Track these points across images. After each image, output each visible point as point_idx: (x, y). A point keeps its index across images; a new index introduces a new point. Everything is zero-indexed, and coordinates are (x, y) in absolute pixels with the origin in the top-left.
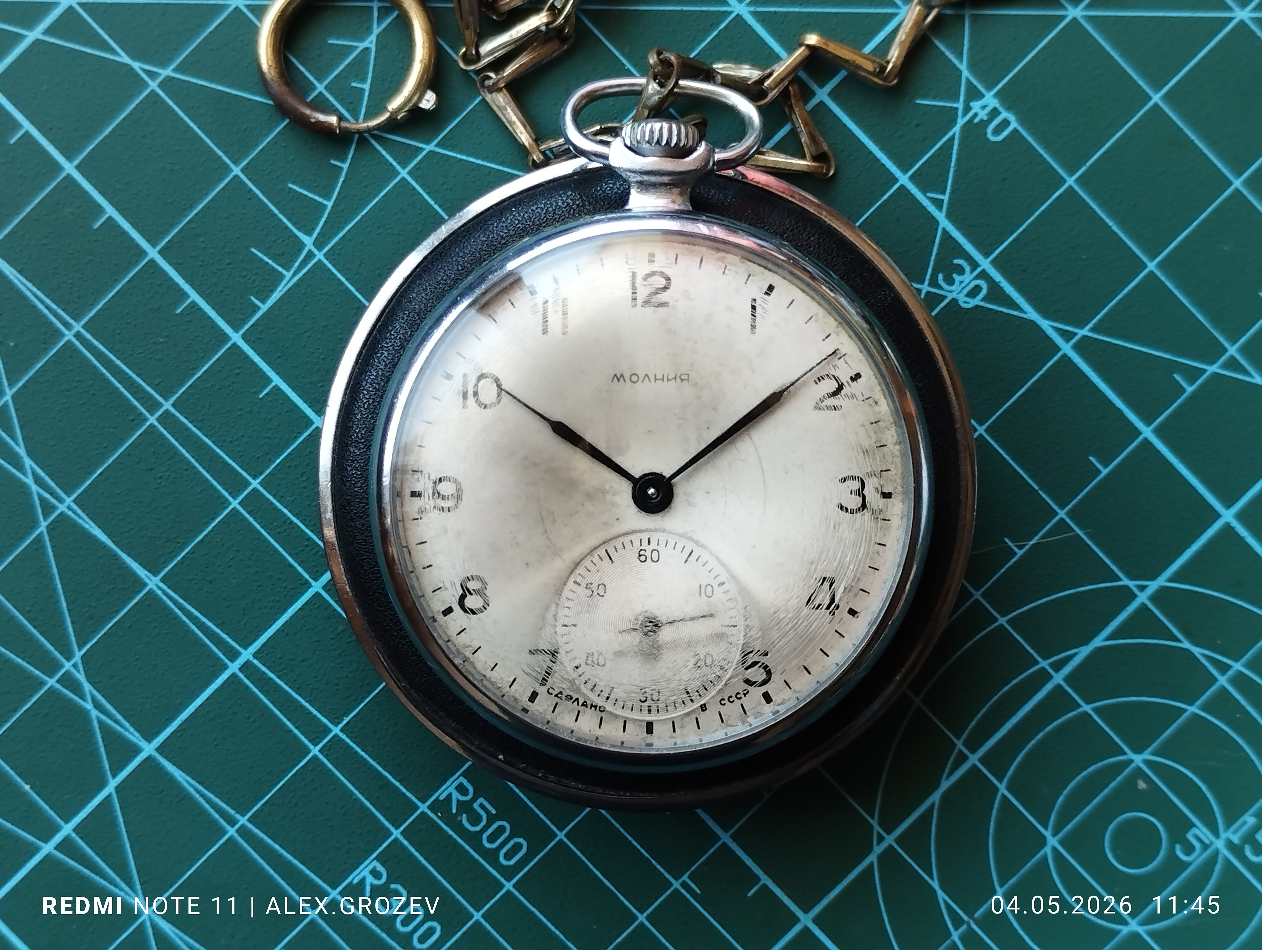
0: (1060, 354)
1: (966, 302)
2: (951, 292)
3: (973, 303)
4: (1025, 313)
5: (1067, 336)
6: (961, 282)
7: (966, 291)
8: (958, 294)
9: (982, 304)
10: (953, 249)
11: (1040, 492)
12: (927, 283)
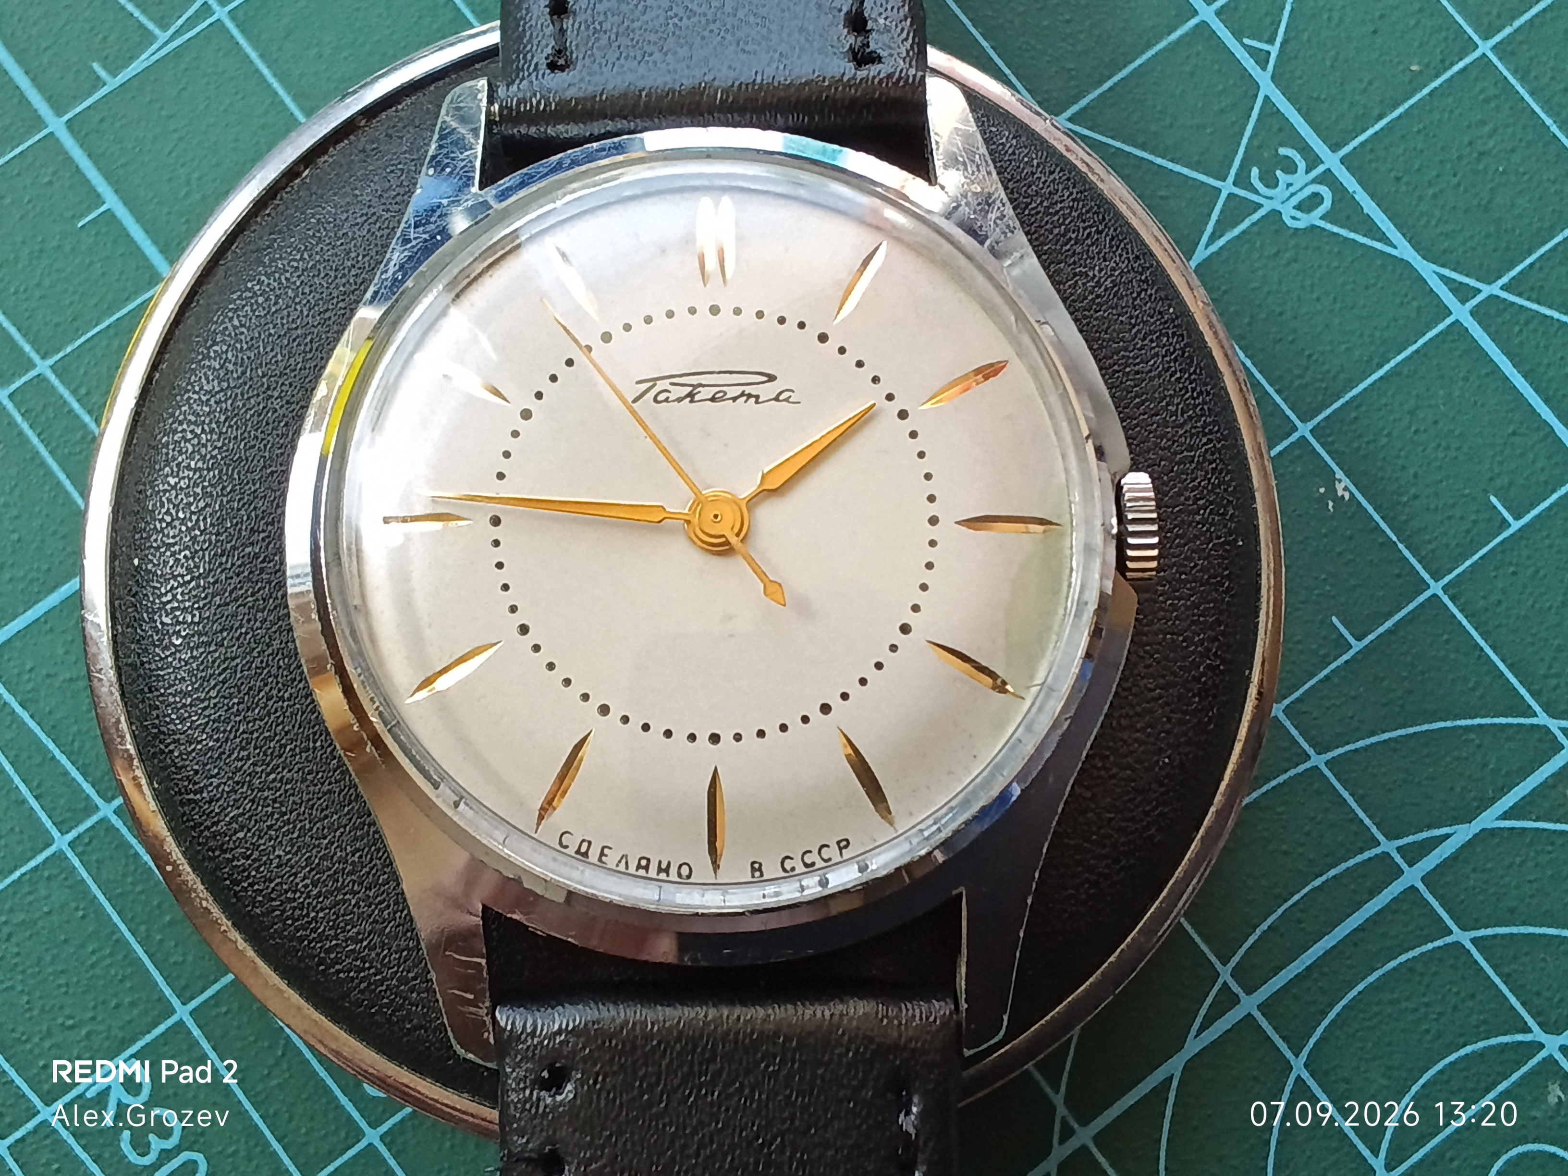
0: (1448, 321)
1: (1294, 218)
2: (1271, 198)
3: (1304, 221)
4: (1395, 247)
5: (1463, 293)
6: (1289, 185)
7: (1295, 200)
8: (1283, 203)
9: (1322, 224)
10: (1280, 130)
11: (1401, 546)
12: (1231, 178)
